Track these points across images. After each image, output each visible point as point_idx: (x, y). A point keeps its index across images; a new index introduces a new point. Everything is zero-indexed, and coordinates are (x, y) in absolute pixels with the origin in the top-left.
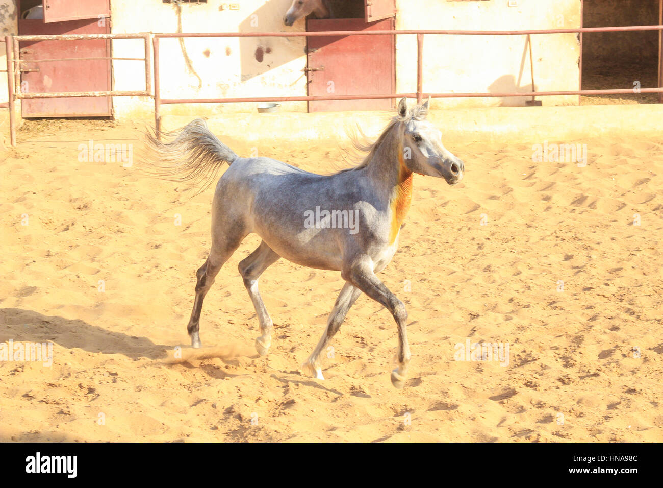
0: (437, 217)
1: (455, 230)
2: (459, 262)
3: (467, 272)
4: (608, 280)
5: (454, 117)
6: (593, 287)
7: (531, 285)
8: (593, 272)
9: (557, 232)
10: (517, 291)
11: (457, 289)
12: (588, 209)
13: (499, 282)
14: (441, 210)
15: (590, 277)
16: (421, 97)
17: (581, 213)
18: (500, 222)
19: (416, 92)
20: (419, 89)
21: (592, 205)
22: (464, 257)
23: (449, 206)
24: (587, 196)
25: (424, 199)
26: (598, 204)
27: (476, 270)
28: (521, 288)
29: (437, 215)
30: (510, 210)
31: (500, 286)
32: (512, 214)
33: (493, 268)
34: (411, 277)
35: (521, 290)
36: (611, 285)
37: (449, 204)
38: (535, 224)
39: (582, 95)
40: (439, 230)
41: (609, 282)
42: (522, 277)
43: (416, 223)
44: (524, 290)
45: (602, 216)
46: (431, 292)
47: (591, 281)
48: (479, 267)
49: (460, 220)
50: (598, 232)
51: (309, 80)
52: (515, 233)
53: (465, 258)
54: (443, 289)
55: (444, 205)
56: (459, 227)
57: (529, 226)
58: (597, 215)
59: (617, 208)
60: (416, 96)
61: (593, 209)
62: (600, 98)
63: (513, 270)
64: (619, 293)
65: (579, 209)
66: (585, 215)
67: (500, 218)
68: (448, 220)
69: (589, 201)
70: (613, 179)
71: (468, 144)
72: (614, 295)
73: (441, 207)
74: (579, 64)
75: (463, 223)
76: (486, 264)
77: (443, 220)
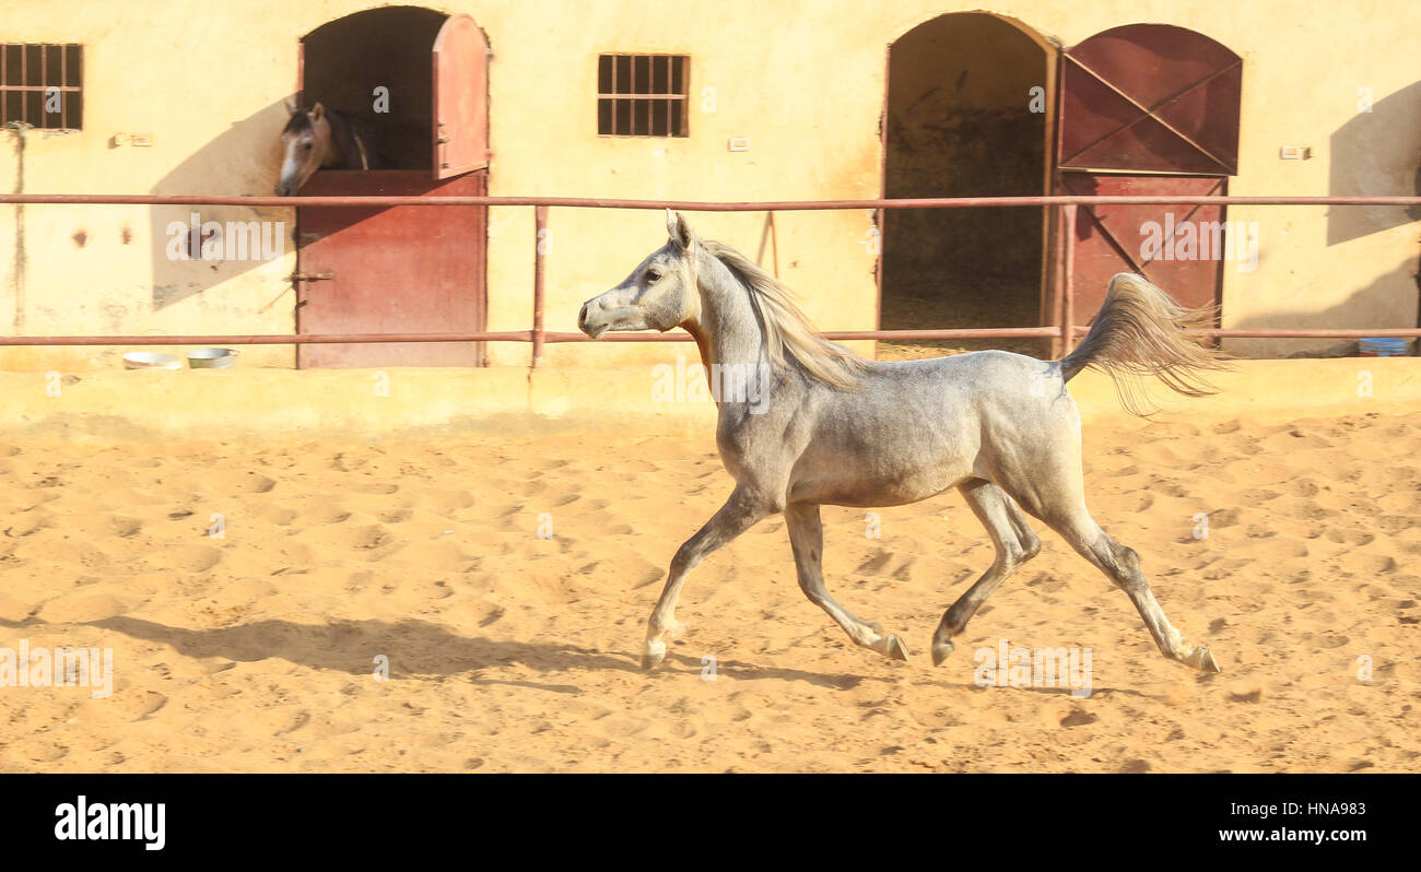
0: (571, 595)
1: (611, 624)
2: (618, 691)
3: (635, 713)
4: (933, 731)
5: (611, 384)
6: (901, 745)
7: (771, 742)
8: (902, 713)
9: (827, 629)
10: (742, 754)
11: (613, 749)
12: (893, 581)
13: (702, 734)
14: (581, 581)
15: (895, 726)
16: (541, 339)
17: (878, 589)
18: (707, 608)
19: (532, 329)
20: (537, 321)
21: (901, 573)
22: (628, 682)
23: (598, 572)
24: (891, 554)
25: (543, 555)
26: (913, 571)
27: (653, 709)
28: (751, 748)
29: (571, 591)
30: (726, 581)
31: (705, 742)
32: (731, 589)
33: (691, 706)
34: (515, 724)
35: (749, 753)
36: (939, 741)
37: (599, 568)
38: (780, 612)
39: (881, 340)
40: (576, 623)
41: (935, 736)
42: (752, 723)
43: (528, 608)
44: (756, 751)
45: (922, 595)
46: (559, 756)
47: (897, 734)
48: (659, 703)
49: (621, 601)
50: (912, 629)
51: (301, 301)
52: (738, 630)
53: (633, 683)
54: (584, 749)
55: (588, 569)
56: (621, 618)
57: (768, 617)
58: (910, 594)
59: (953, 579)
60: (529, 338)
61: (903, 580)
62: (918, 348)
63: (733, 710)
64: (956, 760)
65: (873, 580)
66: (885, 594)
67: (706, 599)
68: (596, 602)
69: (894, 564)
70: (946, 518)
71: (640, 440)
72: (945, 762)
73: (581, 575)
74: (875, 273)
75: (627, 610)
76: (675, 696)
77: (585, 601)
